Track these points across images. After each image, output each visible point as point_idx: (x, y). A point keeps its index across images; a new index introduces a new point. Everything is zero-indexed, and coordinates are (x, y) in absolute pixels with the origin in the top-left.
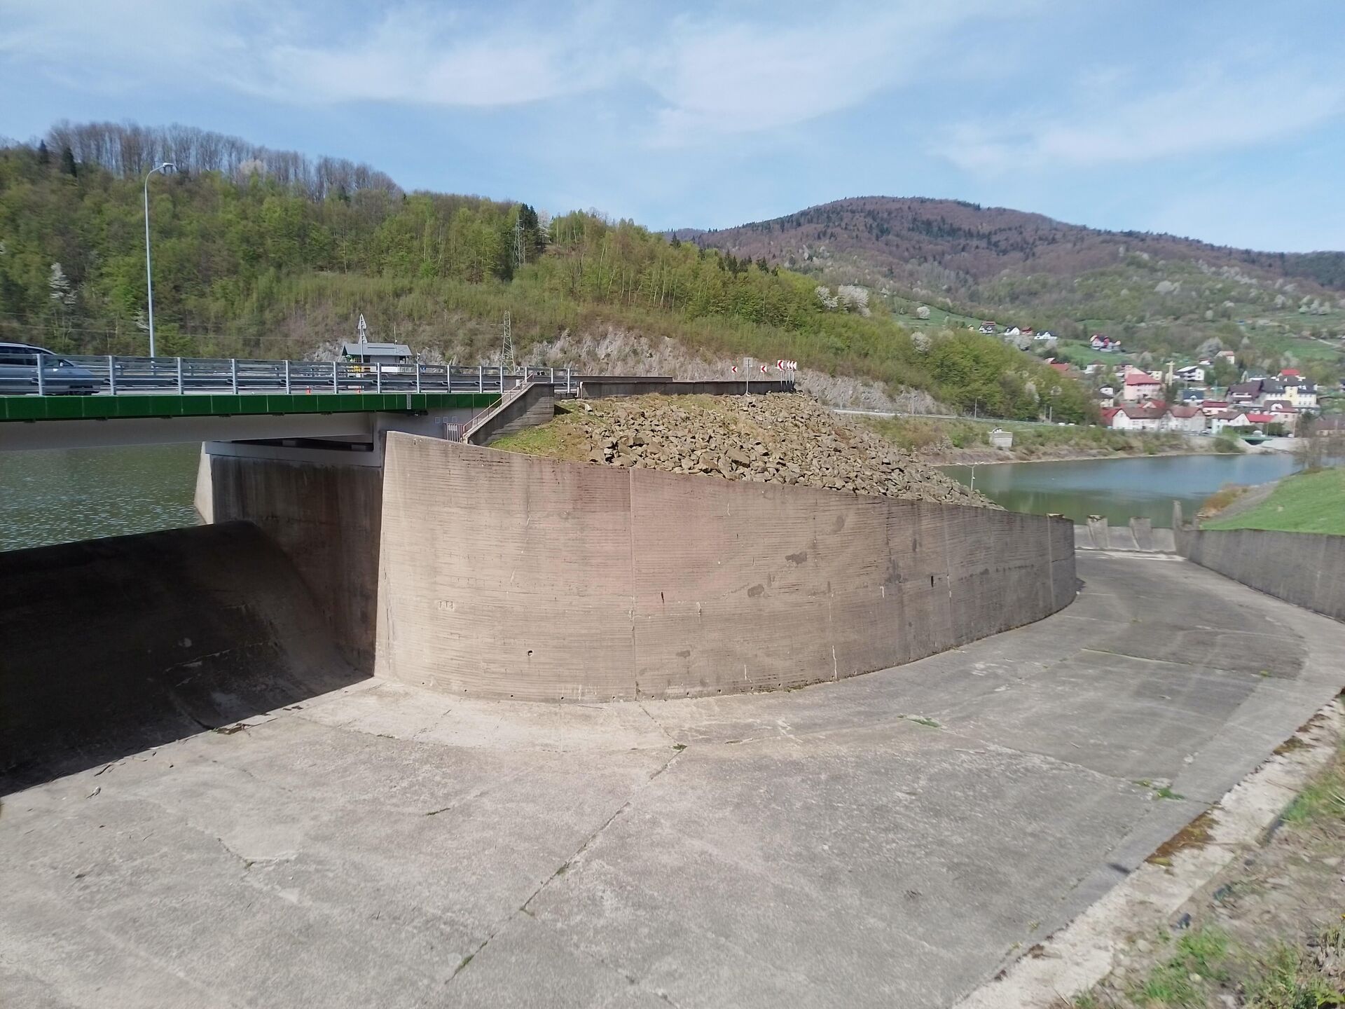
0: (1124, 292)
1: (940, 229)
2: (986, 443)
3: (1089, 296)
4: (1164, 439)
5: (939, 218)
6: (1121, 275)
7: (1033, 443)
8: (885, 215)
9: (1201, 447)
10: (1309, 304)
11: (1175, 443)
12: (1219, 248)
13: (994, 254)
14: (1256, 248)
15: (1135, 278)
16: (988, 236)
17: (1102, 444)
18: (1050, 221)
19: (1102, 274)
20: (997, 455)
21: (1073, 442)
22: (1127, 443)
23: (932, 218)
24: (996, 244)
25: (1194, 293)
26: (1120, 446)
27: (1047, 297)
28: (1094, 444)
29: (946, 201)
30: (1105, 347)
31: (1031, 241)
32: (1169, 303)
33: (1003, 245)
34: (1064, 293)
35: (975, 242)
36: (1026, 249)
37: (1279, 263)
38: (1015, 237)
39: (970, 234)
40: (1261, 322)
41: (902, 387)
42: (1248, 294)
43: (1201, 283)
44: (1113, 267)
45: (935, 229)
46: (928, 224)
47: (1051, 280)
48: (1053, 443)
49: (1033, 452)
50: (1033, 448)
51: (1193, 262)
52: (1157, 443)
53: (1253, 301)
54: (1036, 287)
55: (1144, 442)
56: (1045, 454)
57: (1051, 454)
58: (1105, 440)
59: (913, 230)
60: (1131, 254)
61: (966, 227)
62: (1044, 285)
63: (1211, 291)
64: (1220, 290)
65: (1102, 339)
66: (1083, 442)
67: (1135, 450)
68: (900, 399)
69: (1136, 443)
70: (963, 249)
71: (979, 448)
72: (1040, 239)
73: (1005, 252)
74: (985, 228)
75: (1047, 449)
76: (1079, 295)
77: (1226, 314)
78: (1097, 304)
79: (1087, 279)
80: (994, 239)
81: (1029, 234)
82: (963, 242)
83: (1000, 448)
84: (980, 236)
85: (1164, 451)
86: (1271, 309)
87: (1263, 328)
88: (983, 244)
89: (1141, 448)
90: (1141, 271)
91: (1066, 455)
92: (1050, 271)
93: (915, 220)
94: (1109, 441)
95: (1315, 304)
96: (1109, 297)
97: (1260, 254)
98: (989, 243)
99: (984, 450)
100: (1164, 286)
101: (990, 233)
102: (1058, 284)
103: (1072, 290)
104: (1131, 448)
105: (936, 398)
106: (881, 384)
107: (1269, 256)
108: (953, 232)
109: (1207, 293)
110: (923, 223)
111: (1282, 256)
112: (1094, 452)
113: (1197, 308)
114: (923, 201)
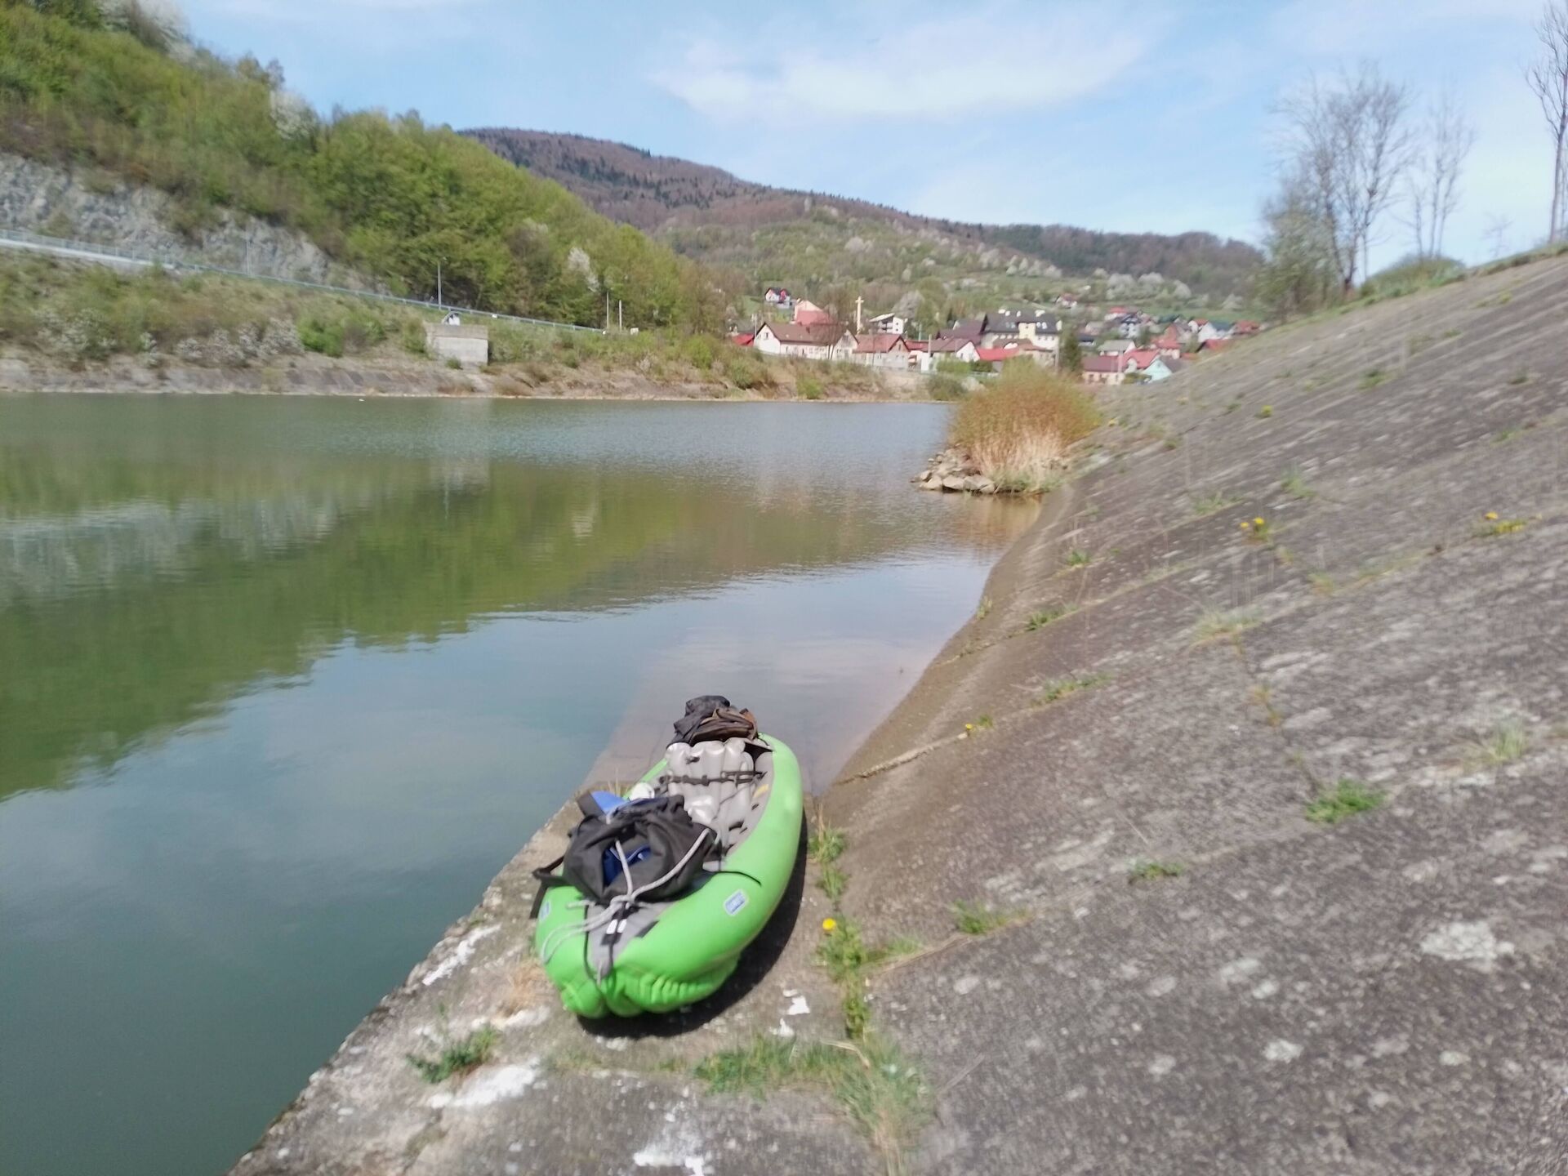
0: (810, 249)
1: (597, 171)
2: (420, 350)
3: (768, 253)
4: (838, 373)
5: (598, 159)
6: (806, 231)
7: (547, 358)
8: (527, 147)
9: (905, 391)
10: (1017, 264)
11: (857, 380)
12: (915, 218)
13: (662, 205)
14: (953, 218)
15: (822, 235)
16: (657, 187)
17: (713, 373)
18: (731, 177)
19: (786, 229)
20: (439, 379)
21: (646, 363)
22: (765, 374)
23: (588, 157)
24: (666, 196)
25: (888, 252)
26: (750, 381)
27: (719, 252)
28: (696, 372)
29: (609, 143)
30: (781, 302)
31: (707, 195)
32: (861, 261)
33: (674, 196)
34: (739, 247)
35: (641, 191)
36: (700, 201)
37: (977, 233)
38: (689, 189)
39: (635, 182)
40: (966, 282)
41: (226, 214)
42: (949, 254)
43: (897, 240)
44: (795, 223)
45: (592, 171)
46: (583, 164)
47: (725, 232)
48: (601, 364)
49: (544, 379)
50: (546, 370)
51: (888, 223)
52: (825, 379)
53: (955, 263)
54: (706, 239)
55: (800, 376)
56: (574, 384)
57: (590, 386)
58: (718, 365)
59: (563, 168)
60: (818, 208)
61: (630, 172)
62: (716, 238)
63: (909, 250)
64: (918, 249)
65: (778, 292)
66: (673, 365)
67: (782, 389)
68: (217, 243)
69: (783, 377)
70: (626, 197)
71: (392, 359)
72: (718, 193)
73: (676, 204)
74: (655, 177)
75: (585, 374)
76: (756, 251)
77: (925, 272)
78: (778, 261)
79: (768, 233)
80: (664, 189)
81: (705, 188)
82: (626, 188)
83: (456, 365)
84: (648, 185)
85: (836, 394)
86: (977, 270)
87: (969, 289)
88: (651, 193)
89: (794, 387)
90: (828, 228)
91: (627, 391)
92: (723, 223)
93: (566, 157)
94: (727, 366)
95: (1024, 263)
96: (792, 253)
97: (957, 224)
98: (658, 193)
99: (405, 365)
100: (855, 243)
101: (660, 183)
102: (733, 236)
103: (750, 244)
104: (773, 385)
105: (331, 253)
106: (157, 197)
107: (966, 226)
108: (614, 177)
109: (904, 251)
110: (577, 161)
111: (980, 227)
112: (694, 387)
113: (893, 268)
114: (578, 138)
